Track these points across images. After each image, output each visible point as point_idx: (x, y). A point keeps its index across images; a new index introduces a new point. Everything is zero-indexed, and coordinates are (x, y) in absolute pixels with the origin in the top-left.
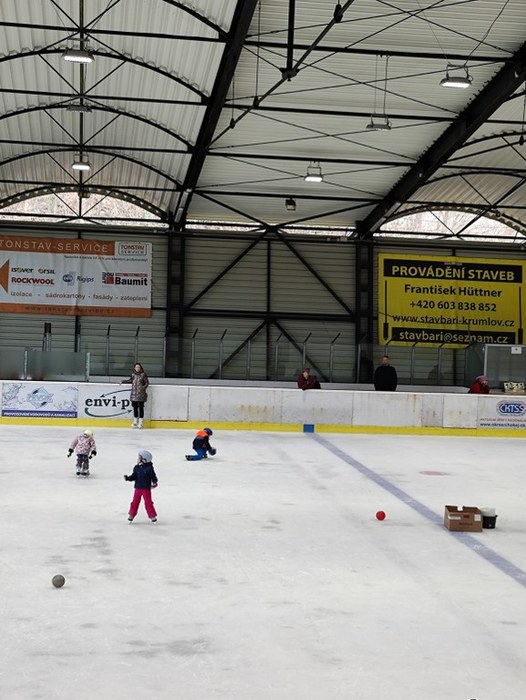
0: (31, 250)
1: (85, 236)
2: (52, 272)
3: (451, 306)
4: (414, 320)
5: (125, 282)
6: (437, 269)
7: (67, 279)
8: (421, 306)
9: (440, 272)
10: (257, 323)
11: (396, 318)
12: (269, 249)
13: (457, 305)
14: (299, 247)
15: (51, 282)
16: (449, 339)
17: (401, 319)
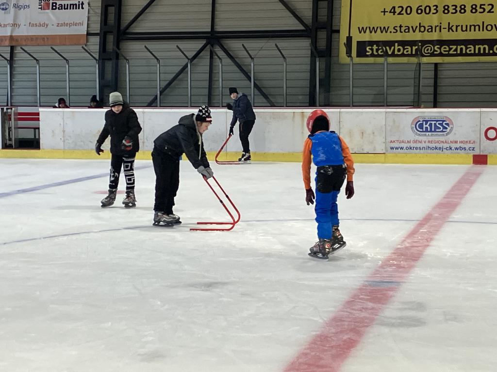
4: (385, 30)
5: (61, 7)
7: (4, 7)
10: (198, 45)
11: (362, 30)
16: (429, 51)
17: (368, 30)
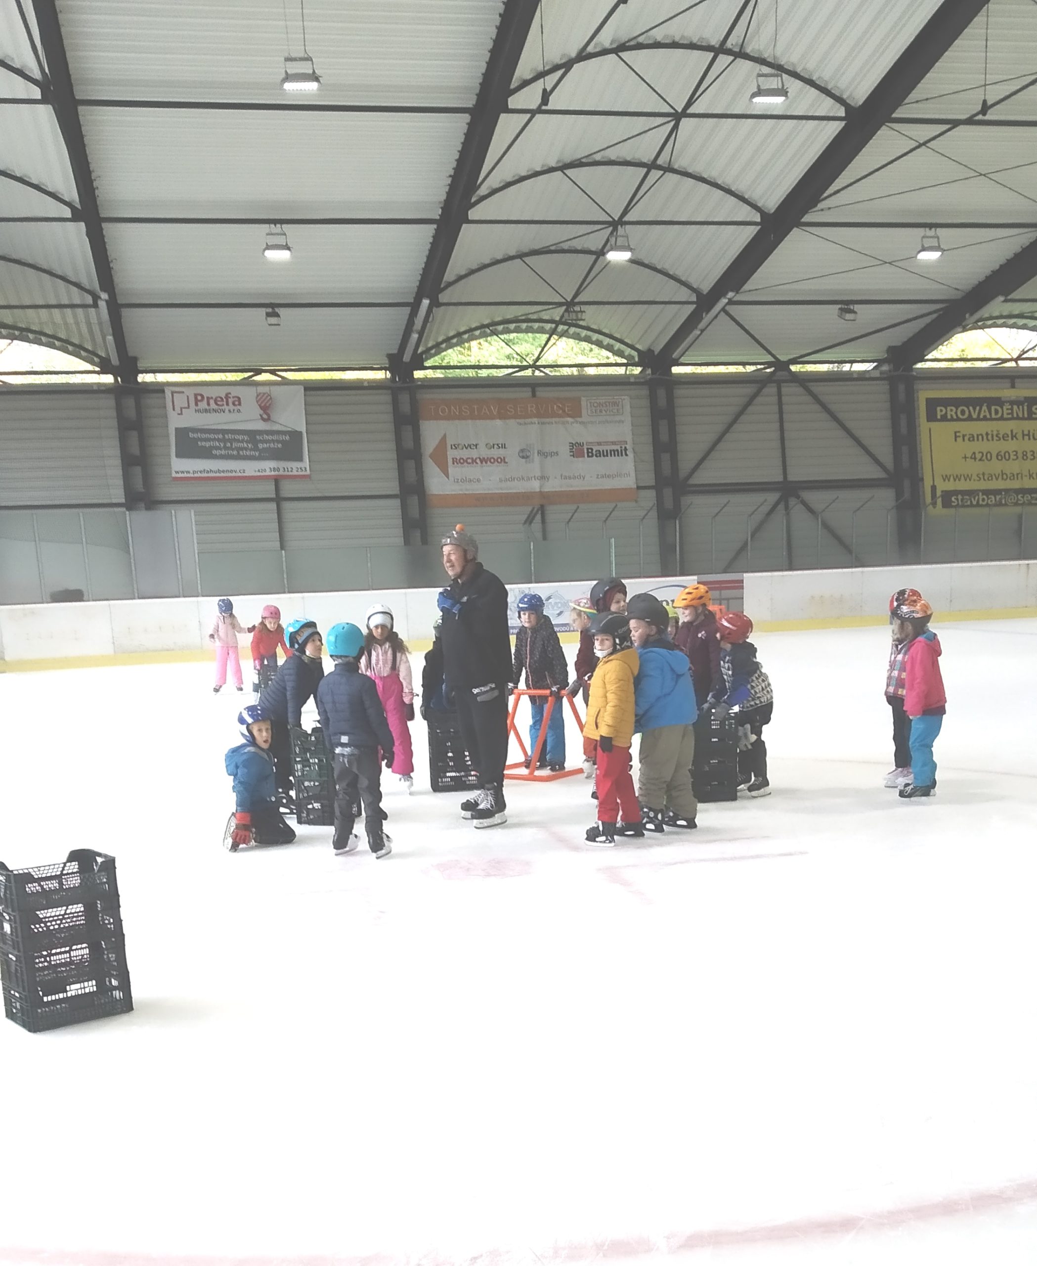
0: (473, 417)
1: (541, 393)
2: (504, 446)
3: (1012, 457)
4: (968, 478)
5: (599, 454)
6: (993, 408)
7: (524, 455)
8: (975, 459)
9: (997, 412)
10: (772, 497)
11: (946, 478)
12: (780, 395)
13: (1020, 455)
14: (817, 388)
15: (503, 460)
16: (1013, 500)
17: (952, 479)
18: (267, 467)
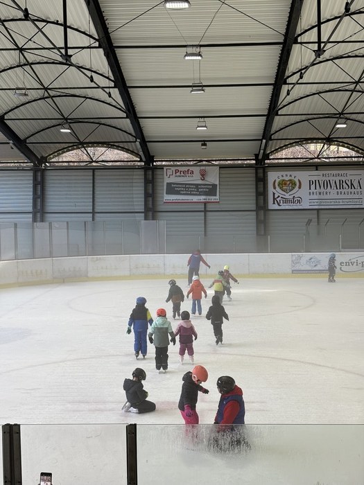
18: (202, 198)
